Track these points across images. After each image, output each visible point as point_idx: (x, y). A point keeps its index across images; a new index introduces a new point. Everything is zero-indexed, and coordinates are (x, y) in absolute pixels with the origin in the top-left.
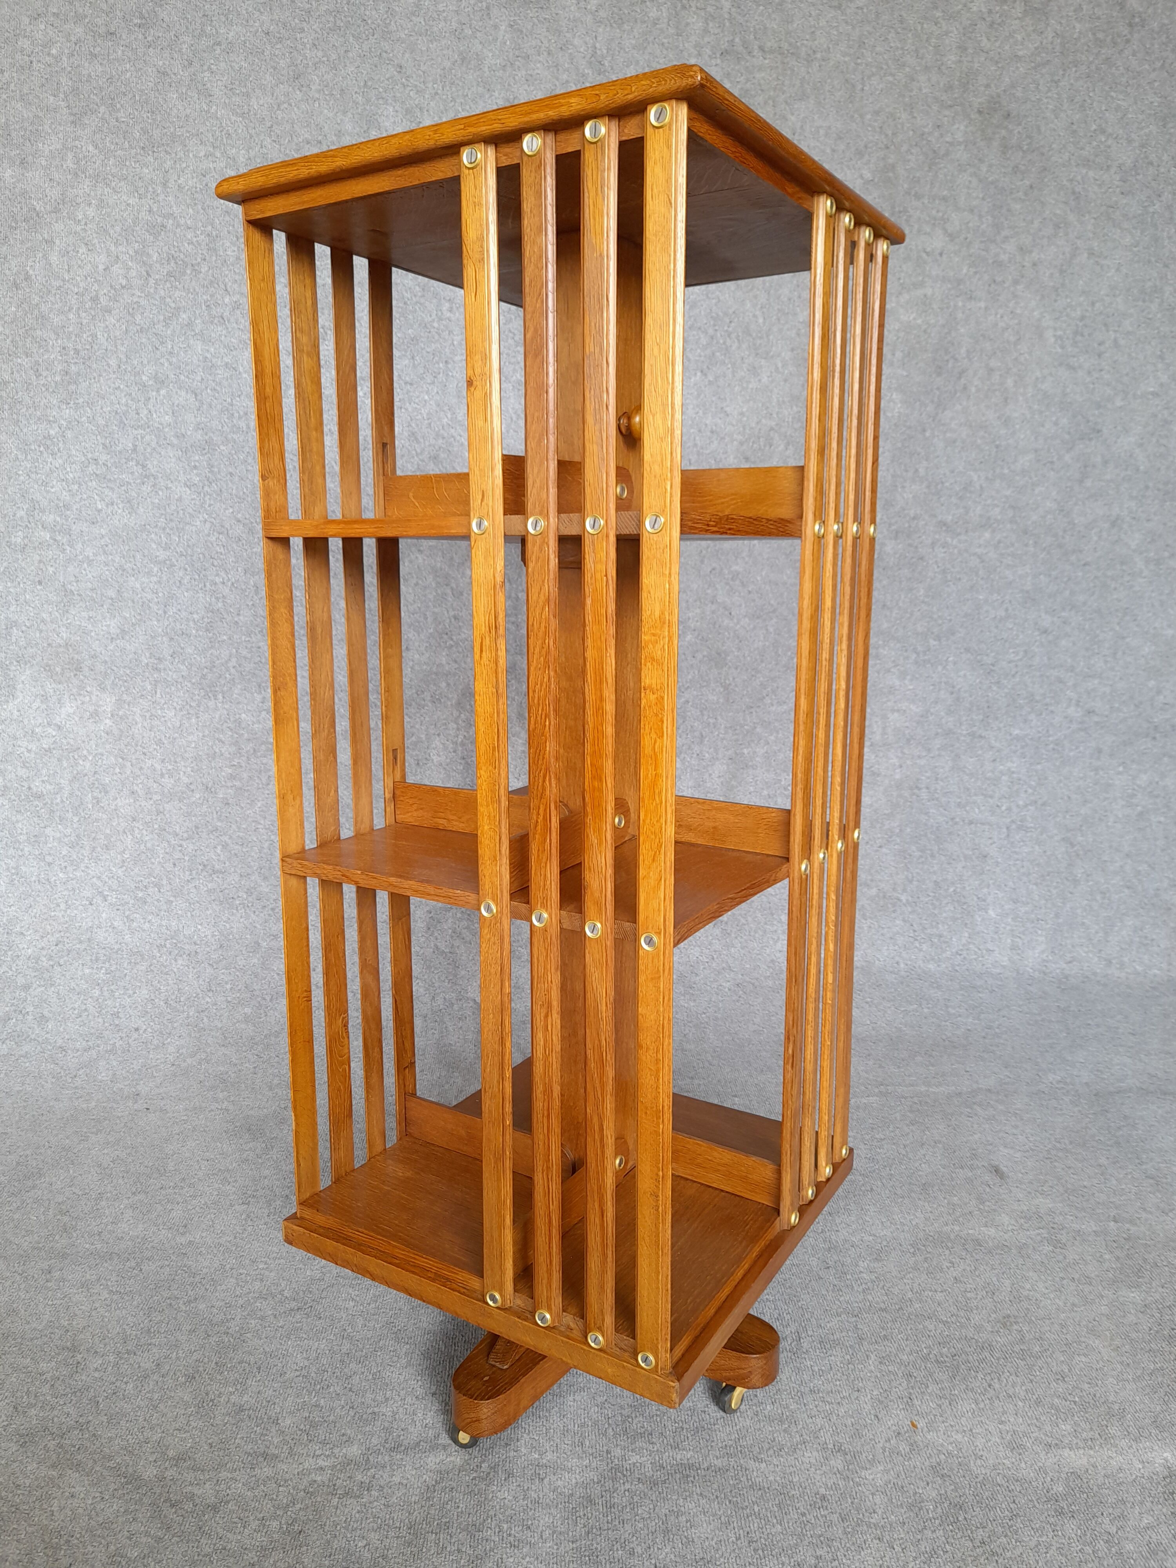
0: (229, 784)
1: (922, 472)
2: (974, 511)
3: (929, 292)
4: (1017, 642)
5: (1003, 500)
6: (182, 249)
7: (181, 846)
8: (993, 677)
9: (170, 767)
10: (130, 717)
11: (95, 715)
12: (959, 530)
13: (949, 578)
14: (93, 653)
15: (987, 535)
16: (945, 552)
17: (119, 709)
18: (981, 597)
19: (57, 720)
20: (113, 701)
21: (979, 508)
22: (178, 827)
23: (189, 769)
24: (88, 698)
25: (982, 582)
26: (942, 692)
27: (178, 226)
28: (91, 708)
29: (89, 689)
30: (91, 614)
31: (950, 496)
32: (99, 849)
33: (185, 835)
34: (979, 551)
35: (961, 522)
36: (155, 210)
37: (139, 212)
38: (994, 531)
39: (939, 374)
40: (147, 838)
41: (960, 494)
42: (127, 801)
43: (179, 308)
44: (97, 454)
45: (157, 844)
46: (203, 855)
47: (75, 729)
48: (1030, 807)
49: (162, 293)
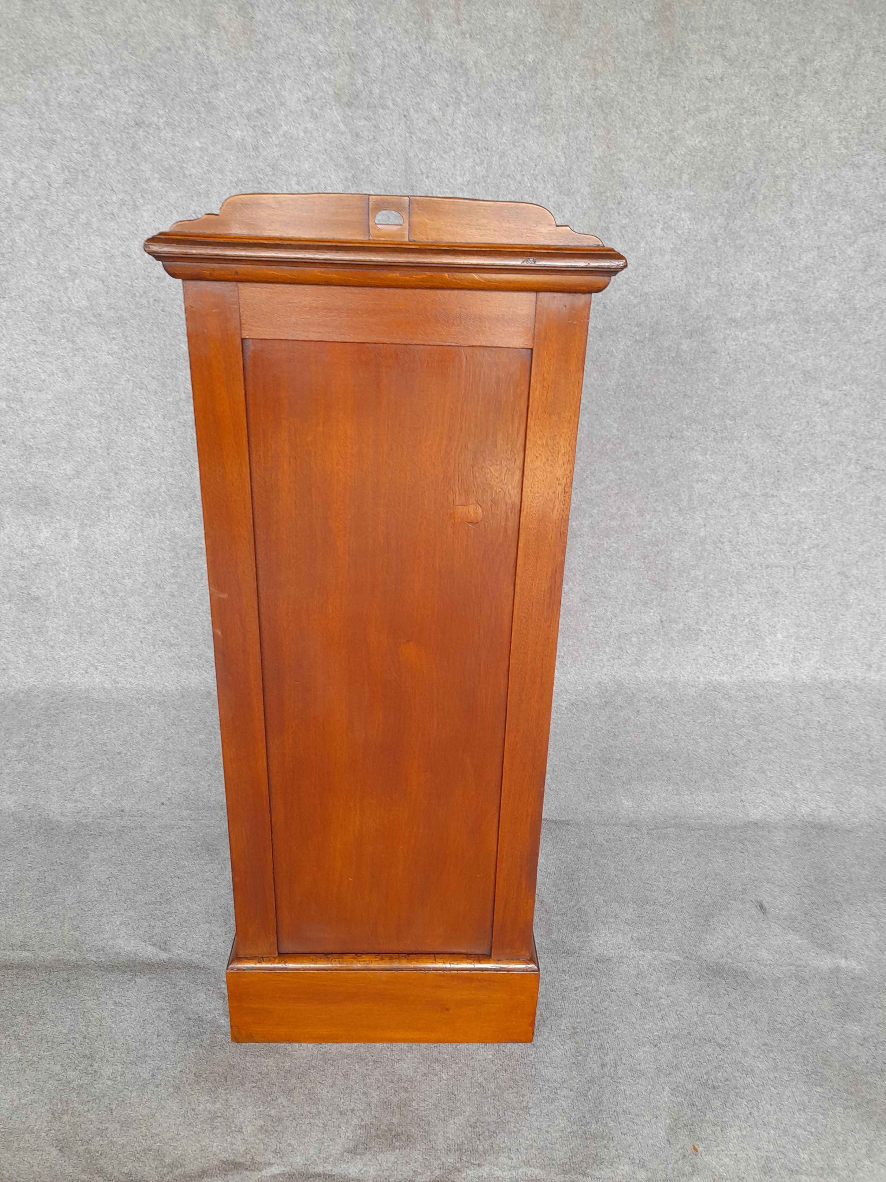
0: (173, 581)
1: (713, 278)
2: (761, 306)
3: (714, 115)
4: (800, 415)
5: (788, 295)
6: (72, 158)
7: (144, 628)
8: (781, 446)
9: (128, 571)
10: (93, 536)
11: (66, 536)
12: (747, 324)
13: (740, 366)
14: (56, 491)
15: (772, 326)
16: (736, 345)
17: (83, 531)
18: (768, 380)
19: (39, 543)
20: (78, 525)
21: (766, 303)
22: (140, 615)
23: (142, 572)
24: (58, 525)
25: (769, 368)
26: (738, 463)
27: (65, 138)
28: (63, 532)
29: (58, 518)
30: (50, 462)
31: (739, 296)
32: (85, 634)
33: (146, 620)
34: (765, 341)
35: (749, 318)
36: (44, 127)
37: (32, 130)
38: (778, 323)
39: (727, 189)
40: (119, 624)
41: (749, 293)
42: (100, 599)
43: (78, 210)
44: (35, 336)
45: (126, 628)
46: (161, 634)
47: (53, 548)
48: (812, 550)
49: (62, 198)
